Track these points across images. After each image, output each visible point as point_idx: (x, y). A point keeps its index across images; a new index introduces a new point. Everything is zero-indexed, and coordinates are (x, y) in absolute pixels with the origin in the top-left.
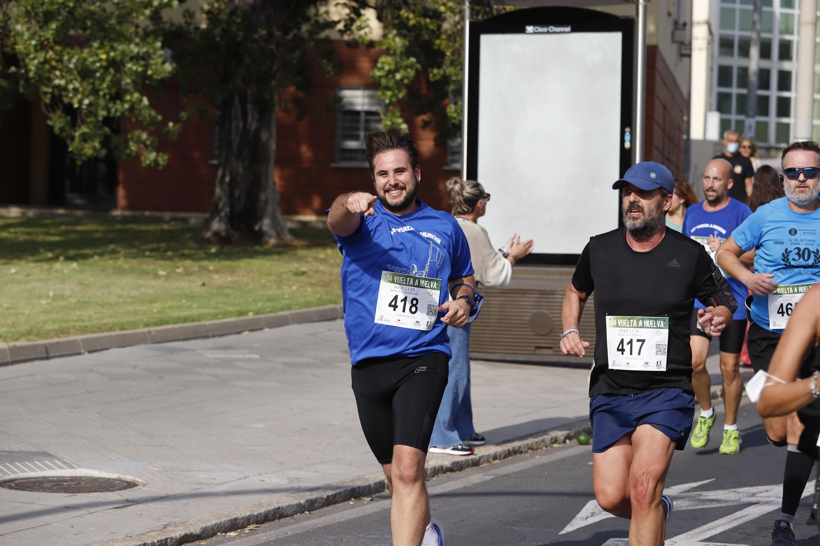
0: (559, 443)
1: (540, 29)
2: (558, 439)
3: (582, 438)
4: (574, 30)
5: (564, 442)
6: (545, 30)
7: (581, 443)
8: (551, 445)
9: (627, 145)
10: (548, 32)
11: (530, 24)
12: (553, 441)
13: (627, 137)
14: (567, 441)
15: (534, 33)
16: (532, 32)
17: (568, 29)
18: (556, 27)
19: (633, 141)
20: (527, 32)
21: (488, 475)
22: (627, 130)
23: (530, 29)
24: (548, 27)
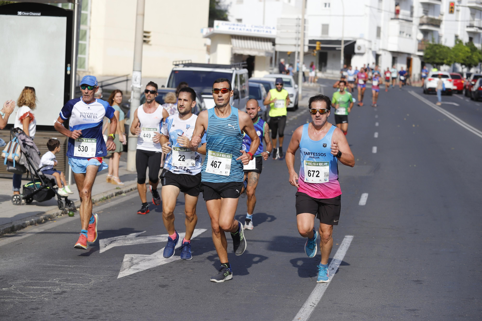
0: (59, 216)
1: (25, 14)
2: (59, 214)
3: (71, 213)
4: (42, 15)
5: (61, 215)
6: (28, 14)
7: (70, 216)
8: (57, 217)
9: (69, 72)
10: (29, 15)
11: (20, 11)
12: (57, 215)
13: (69, 69)
14: (62, 215)
15: (22, 15)
16: (21, 14)
17: (40, 14)
18: (33, 13)
19: (71, 71)
20: (18, 14)
21: (40, 229)
22: (69, 65)
23: (20, 13)
24: (29, 13)
